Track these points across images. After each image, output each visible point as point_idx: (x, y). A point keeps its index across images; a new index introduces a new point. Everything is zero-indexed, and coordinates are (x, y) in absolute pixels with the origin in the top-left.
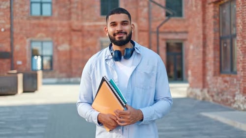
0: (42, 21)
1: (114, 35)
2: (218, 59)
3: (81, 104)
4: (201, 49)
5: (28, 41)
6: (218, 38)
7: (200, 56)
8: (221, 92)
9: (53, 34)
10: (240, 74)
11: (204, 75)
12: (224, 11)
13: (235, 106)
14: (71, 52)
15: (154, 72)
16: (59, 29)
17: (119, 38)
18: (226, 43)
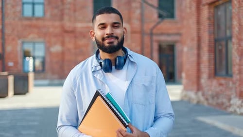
0: (34, 22)
1: (103, 39)
2: (213, 62)
3: (63, 128)
4: (195, 52)
5: (19, 42)
6: (213, 40)
7: (194, 58)
8: (216, 96)
9: (45, 35)
10: (236, 77)
11: (199, 77)
12: (219, 13)
13: (231, 109)
14: (63, 53)
15: (152, 84)
16: (51, 30)
17: (109, 43)
18: (221, 45)
